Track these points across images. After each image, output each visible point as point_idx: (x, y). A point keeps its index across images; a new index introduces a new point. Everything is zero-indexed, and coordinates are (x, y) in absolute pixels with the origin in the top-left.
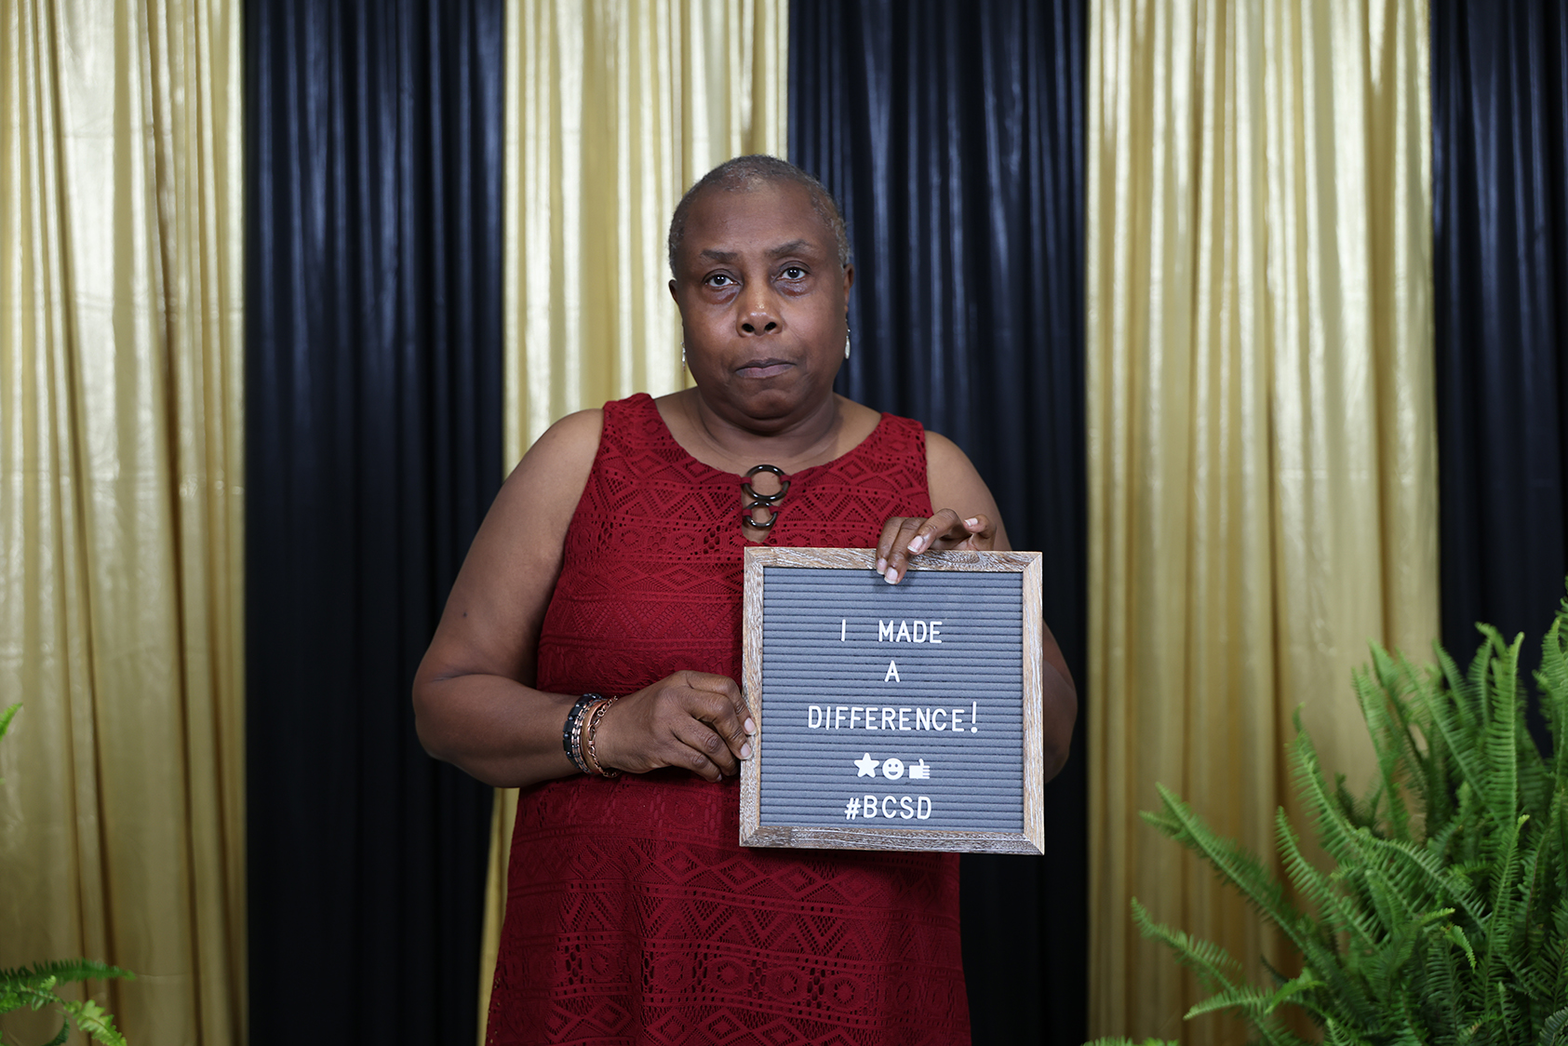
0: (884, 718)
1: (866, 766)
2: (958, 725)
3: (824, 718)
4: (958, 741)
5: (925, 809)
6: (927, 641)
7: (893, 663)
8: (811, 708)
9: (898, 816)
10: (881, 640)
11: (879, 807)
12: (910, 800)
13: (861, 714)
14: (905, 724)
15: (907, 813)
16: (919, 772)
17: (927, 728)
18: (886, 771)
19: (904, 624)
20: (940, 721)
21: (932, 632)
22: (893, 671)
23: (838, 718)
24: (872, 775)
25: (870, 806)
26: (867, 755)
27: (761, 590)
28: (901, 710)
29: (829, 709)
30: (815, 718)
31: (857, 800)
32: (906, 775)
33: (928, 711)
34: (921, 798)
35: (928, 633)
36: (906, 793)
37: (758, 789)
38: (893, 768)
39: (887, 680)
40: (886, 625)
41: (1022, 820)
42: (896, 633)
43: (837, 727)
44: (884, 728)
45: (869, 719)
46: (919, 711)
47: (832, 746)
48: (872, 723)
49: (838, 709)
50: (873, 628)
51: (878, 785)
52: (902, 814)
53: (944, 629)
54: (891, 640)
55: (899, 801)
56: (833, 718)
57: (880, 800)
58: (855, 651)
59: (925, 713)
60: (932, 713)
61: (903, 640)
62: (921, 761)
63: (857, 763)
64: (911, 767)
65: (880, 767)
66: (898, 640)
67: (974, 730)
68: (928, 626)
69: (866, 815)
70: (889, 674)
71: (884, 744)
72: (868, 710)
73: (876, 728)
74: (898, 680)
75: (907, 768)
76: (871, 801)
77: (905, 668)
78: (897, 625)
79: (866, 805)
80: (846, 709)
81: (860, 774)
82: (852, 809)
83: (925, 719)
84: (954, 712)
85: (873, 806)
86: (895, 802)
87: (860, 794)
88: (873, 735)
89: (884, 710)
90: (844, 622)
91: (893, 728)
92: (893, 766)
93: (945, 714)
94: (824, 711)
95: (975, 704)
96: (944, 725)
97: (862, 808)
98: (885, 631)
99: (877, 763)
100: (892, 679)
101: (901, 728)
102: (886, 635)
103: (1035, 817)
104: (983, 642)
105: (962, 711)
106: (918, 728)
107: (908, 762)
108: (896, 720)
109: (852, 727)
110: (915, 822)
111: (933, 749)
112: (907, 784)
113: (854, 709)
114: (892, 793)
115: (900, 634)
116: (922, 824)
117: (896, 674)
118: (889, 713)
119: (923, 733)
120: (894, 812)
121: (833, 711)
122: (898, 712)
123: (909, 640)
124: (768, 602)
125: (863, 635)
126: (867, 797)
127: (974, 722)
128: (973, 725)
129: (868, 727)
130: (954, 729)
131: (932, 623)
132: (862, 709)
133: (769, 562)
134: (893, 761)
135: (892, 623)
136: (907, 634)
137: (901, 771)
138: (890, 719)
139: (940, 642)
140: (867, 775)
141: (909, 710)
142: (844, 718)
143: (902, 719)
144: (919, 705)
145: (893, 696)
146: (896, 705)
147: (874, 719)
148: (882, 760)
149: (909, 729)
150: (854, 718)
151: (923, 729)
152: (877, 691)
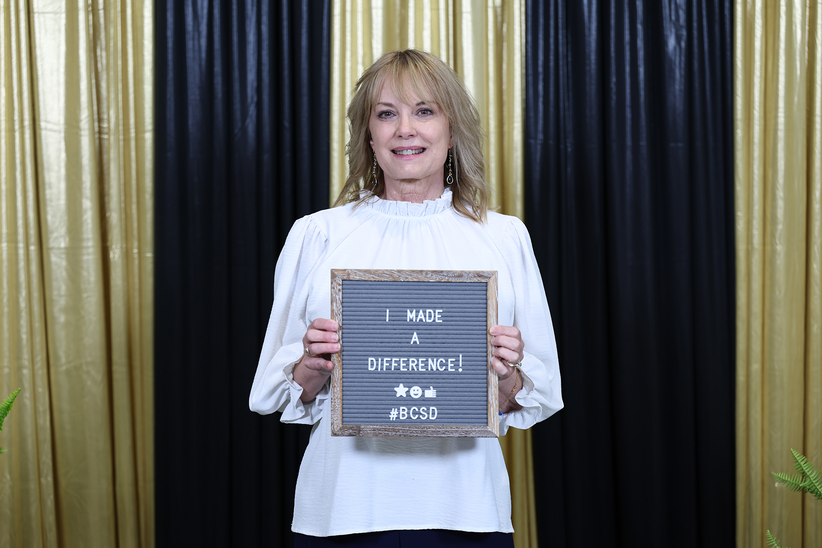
0: (411, 364)
1: (401, 391)
2: (452, 368)
3: (377, 365)
4: (452, 376)
5: (433, 414)
6: (434, 321)
7: (415, 333)
8: (370, 359)
9: (419, 418)
10: (408, 321)
11: (408, 413)
12: (426, 409)
13: (398, 362)
14: (422, 367)
15: (424, 416)
16: (431, 393)
17: (435, 369)
18: (412, 393)
19: (421, 311)
20: (442, 365)
21: (437, 316)
22: (415, 338)
23: (385, 364)
24: (405, 395)
25: (403, 413)
26: (401, 385)
27: (341, 293)
28: (420, 360)
29: (380, 359)
30: (372, 365)
31: (396, 409)
32: (423, 395)
33: (435, 360)
34: (431, 408)
35: (435, 317)
36: (423, 405)
37: (341, 405)
38: (416, 392)
39: (412, 343)
40: (411, 312)
41: (487, 419)
42: (417, 316)
43: (385, 369)
44: (410, 370)
45: (402, 365)
46: (430, 360)
47: (382, 380)
48: (404, 367)
49: (385, 359)
50: (404, 313)
51: (408, 401)
52: (421, 417)
53: (444, 314)
54: (414, 321)
55: (419, 409)
56: (382, 365)
57: (409, 409)
58: (394, 327)
59: (433, 361)
60: (437, 361)
61: (421, 320)
62: (431, 387)
63: (396, 389)
64: (425, 391)
65: (408, 391)
66: (418, 321)
67: (460, 370)
68: (435, 312)
69: (401, 418)
70: (413, 340)
71: (411, 379)
72: (402, 360)
73: (406, 370)
74: (418, 343)
75: (423, 392)
76: (404, 410)
77: (422, 336)
78: (418, 312)
79: (401, 413)
80: (390, 359)
81: (398, 395)
82: (393, 414)
83: (434, 364)
84: (450, 360)
85: (405, 413)
86: (417, 410)
87: (397, 406)
88: (404, 373)
89: (411, 360)
90: (388, 311)
91: (416, 369)
92: (416, 390)
93: (444, 362)
94: (377, 360)
95: (461, 356)
96: (444, 368)
97: (399, 414)
98: (411, 315)
99: (407, 389)
100: (415, 342)
101: (420, 370)
102: (411, 318)
103: (494, 417)
104: (465, 321)
105: (454, 360)
106: (429, 370)
107: (425, 388)
108: (417, 365)
109: (393, 369)
110: (428, 421)
111: (438, 381)
112: (423, 400)
113: (394, 359)
114: (415, 405)
115: (419, 317)
116: (432, 422)
117: (417, 340)
118: (413, 362)
119: (432, 372)
120: (417, 416)
121: (382, 360)
122: (418, 361)
123: (424, 321)
124: (344, 300)
125: (399, 317)
126: (401, 408)
127: (461, 366)
128: (460, 368)
129: (402, 369)
130: (450, 370)
131: (437, 311)
132: (398, 360)
133: (345, 278)
134: (416, 388)
135: (414, 311)
136: (423, 317)
137: (420, 393)
138: (414, 365)
139: (441, 321)
140: (401, 396)
141: (425, 360)
142: (388, 364)
143: (421, 365)
144: (430, 356)
145: (416, 352)
146: (417, 357)
147: (405, 365)
148: (410, 387)
149: (425, 370)
150: (394, 364)
151: (432, 369)
152: (406, 349)
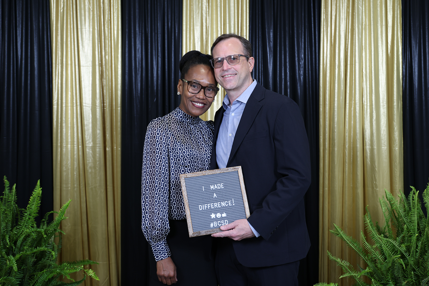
0: (215, 205)
1: (213, 216)
4: (231, 207)
6: (221, 188)
7: (215, 194)
8: (199, 206)
10: (211, 189)
11: (217, 224)
14: (219, 206)
16: (224, 215)
17: (224, 206)
18: (217, 216)
20: (226, 204)
24: (215, 217)
26: (213, 214)
27: (185, 183)
28: (218, 203)
30: (201, 208)
32: (221, 216)
33: (224, 202)
34: (226, 220)
35: (221, 186)
36: (222, 220)
37: (191, 225)
39: (214, 197)
44: (215, 207)
45: (212, 206)
46: (222, 202)
47: (205, 213)
48: (213, 207)
50: (209, 187)
51: (216, 219)
53: (224, 185)
54: (213, 189)
57: (217, 222)
58: (207, 192)
59: (223, 203)
60: (224, 203)
62: (224, 213)
63: (211, 215)
66: (215, 189)
69: (215, 226)
71: (216, 211)
72: (211, 204)
74: (216, 197)
77: (217, 194)
78: (214, 186)
79: (215, 224)
80: (207, 205)
81: (212, 218)
82: (212, 225)
83: (223, 204)
84: (229, 201)
86: (220, 222)
87: (213, 222)
88: (213, 209)
89: (215, 204)
90: (203, 187)
91: (217, 207)
93: (227, 202)
94: (202, 206)
95: (233, 199)
96: (228, 205)
98: (212, 187)
100: (215, 197)
101: (219, 207)
105: (231, 201)
106: (222, 206)
107: (221, 213)
108: (217, 205)
109: (209, 208)
111: (226, 210)
112: (222, 218)
113: (208, 205)
114: (219, 220)
118: (216, 204)
120: (221, 224)
121: (204, 206)
122: (217, 204)
123: (217, 188)
124: (187, 185)
125: (208, 189)
128: (233, 204)
129: (212, 208)
130: (230, 205)
131: (222, 184)
133: (185, 177)
134: (218, 214)
138: (216, 205)
139: (224, 188)
141: (220, 203)
142: (207, 207)
143: (219, 205)
144: (222, 201)
145: (216, 200)
146: (217, 202)
147: (213, 206)
148: (216, 214)
149: (220, 207)
150: (209, 206)
151: (223, 206)
152: (213, 200)
